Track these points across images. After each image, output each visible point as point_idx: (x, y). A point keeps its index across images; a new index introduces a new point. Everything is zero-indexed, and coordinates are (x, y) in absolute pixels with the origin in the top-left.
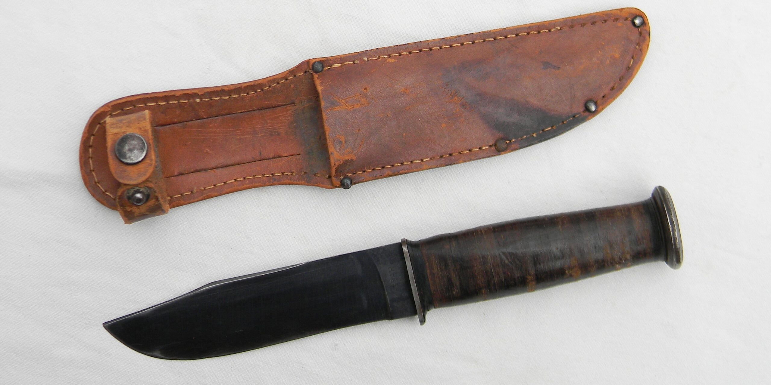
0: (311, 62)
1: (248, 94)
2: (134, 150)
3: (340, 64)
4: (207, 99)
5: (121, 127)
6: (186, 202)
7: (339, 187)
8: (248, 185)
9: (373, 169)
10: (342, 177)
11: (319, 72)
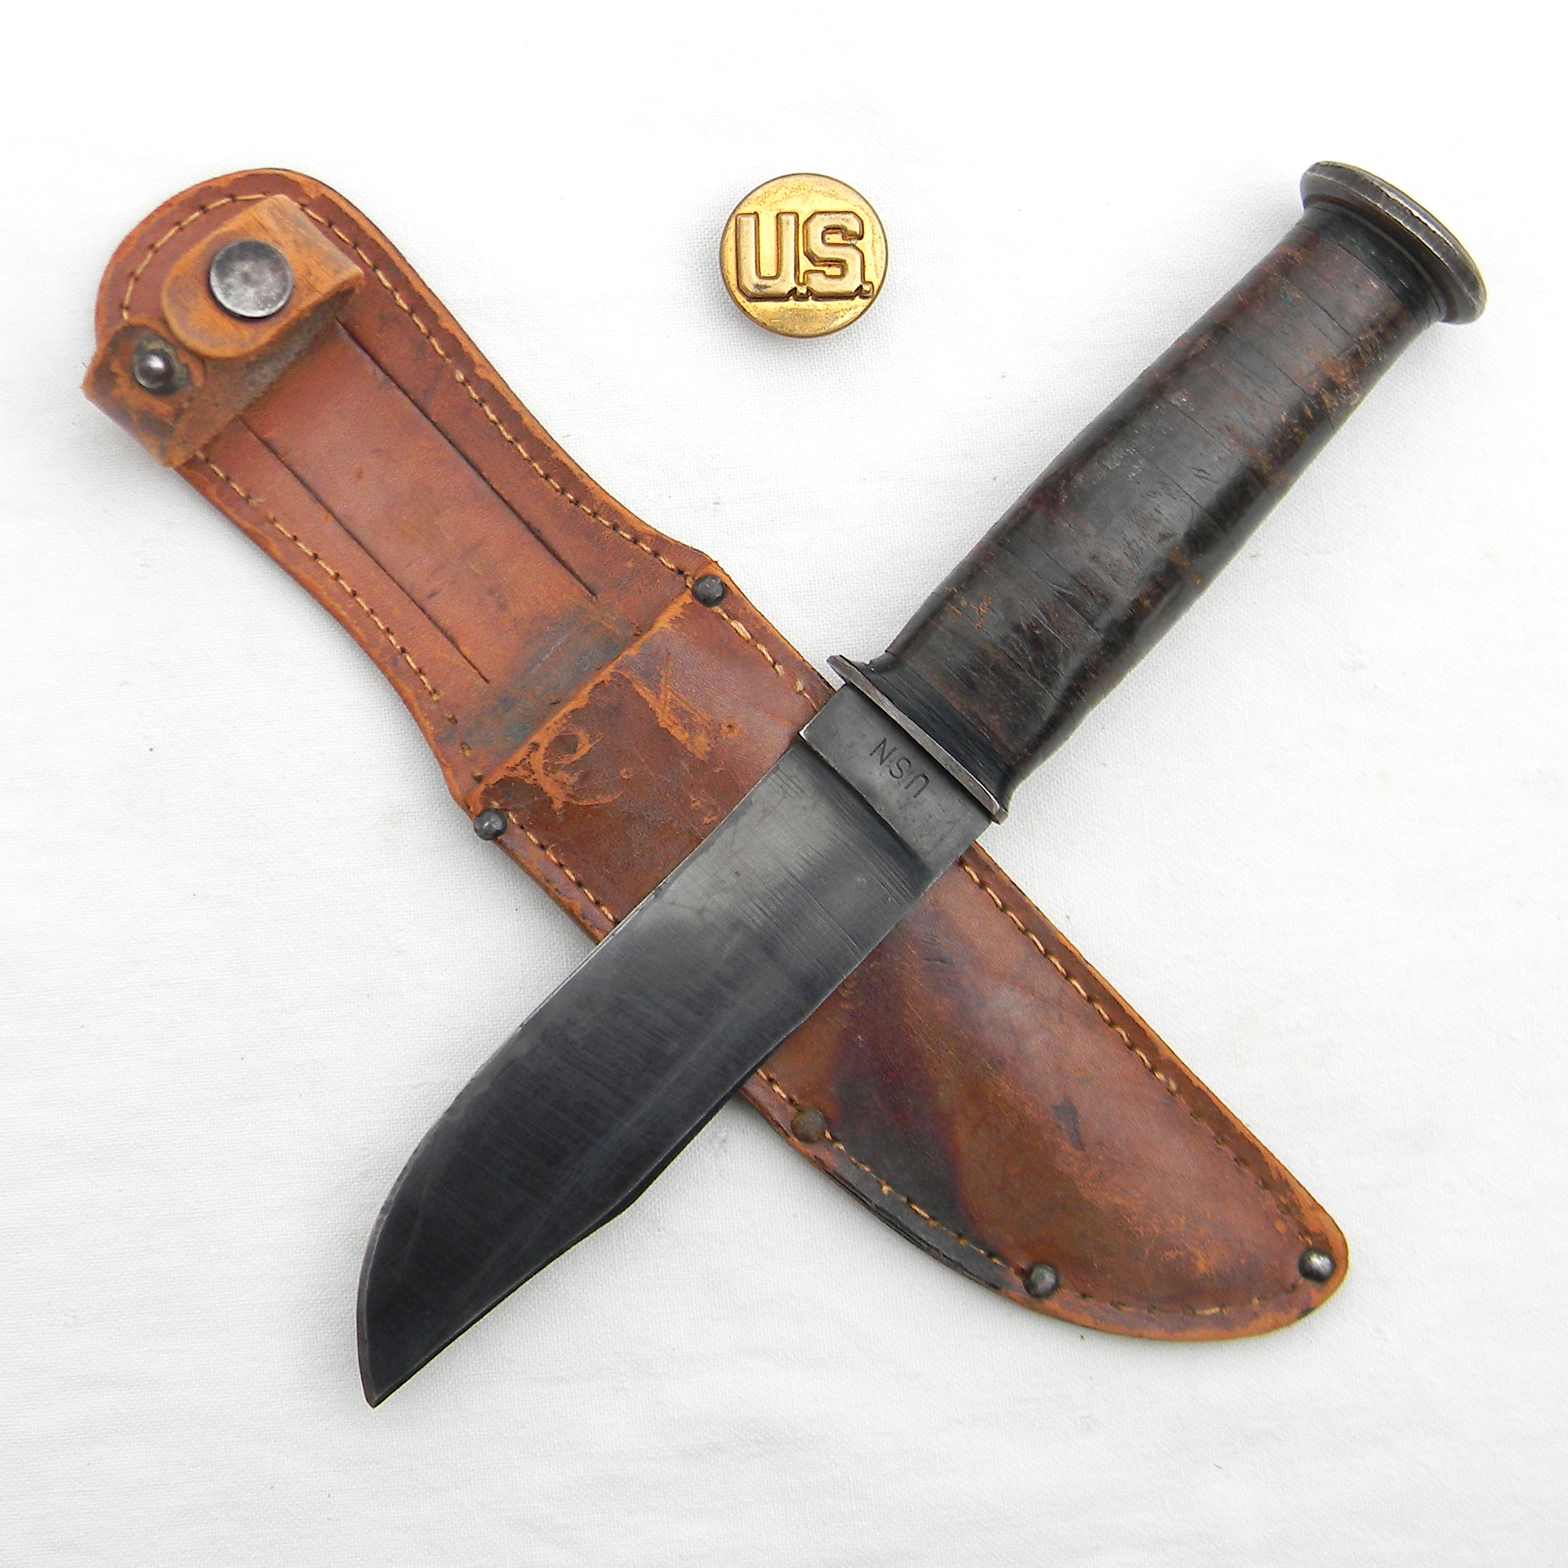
0: (712, 569)
1: (547, 477)
2: (252, 286)
3: (749, 636)
4: (476, 393)
5: (285, 230)
6: (217, 500)
7: (470, 814)
8: (344, 613)
9: (561, 866)
10: (496, 805)
11: (699, 600)
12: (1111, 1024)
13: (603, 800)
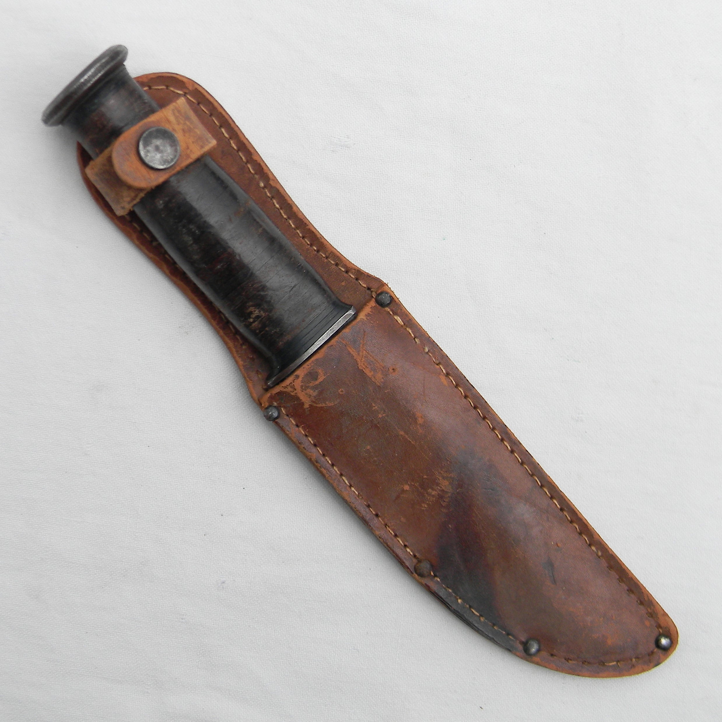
0: (384, 289)
1: (303, 237)
3: (403, 324)
4: (270, 194)
7: (261, 407)
9: (307, 436)
10: (275, 404)
11: (379, 305)
12: (571, 522)
13: (329, 404)
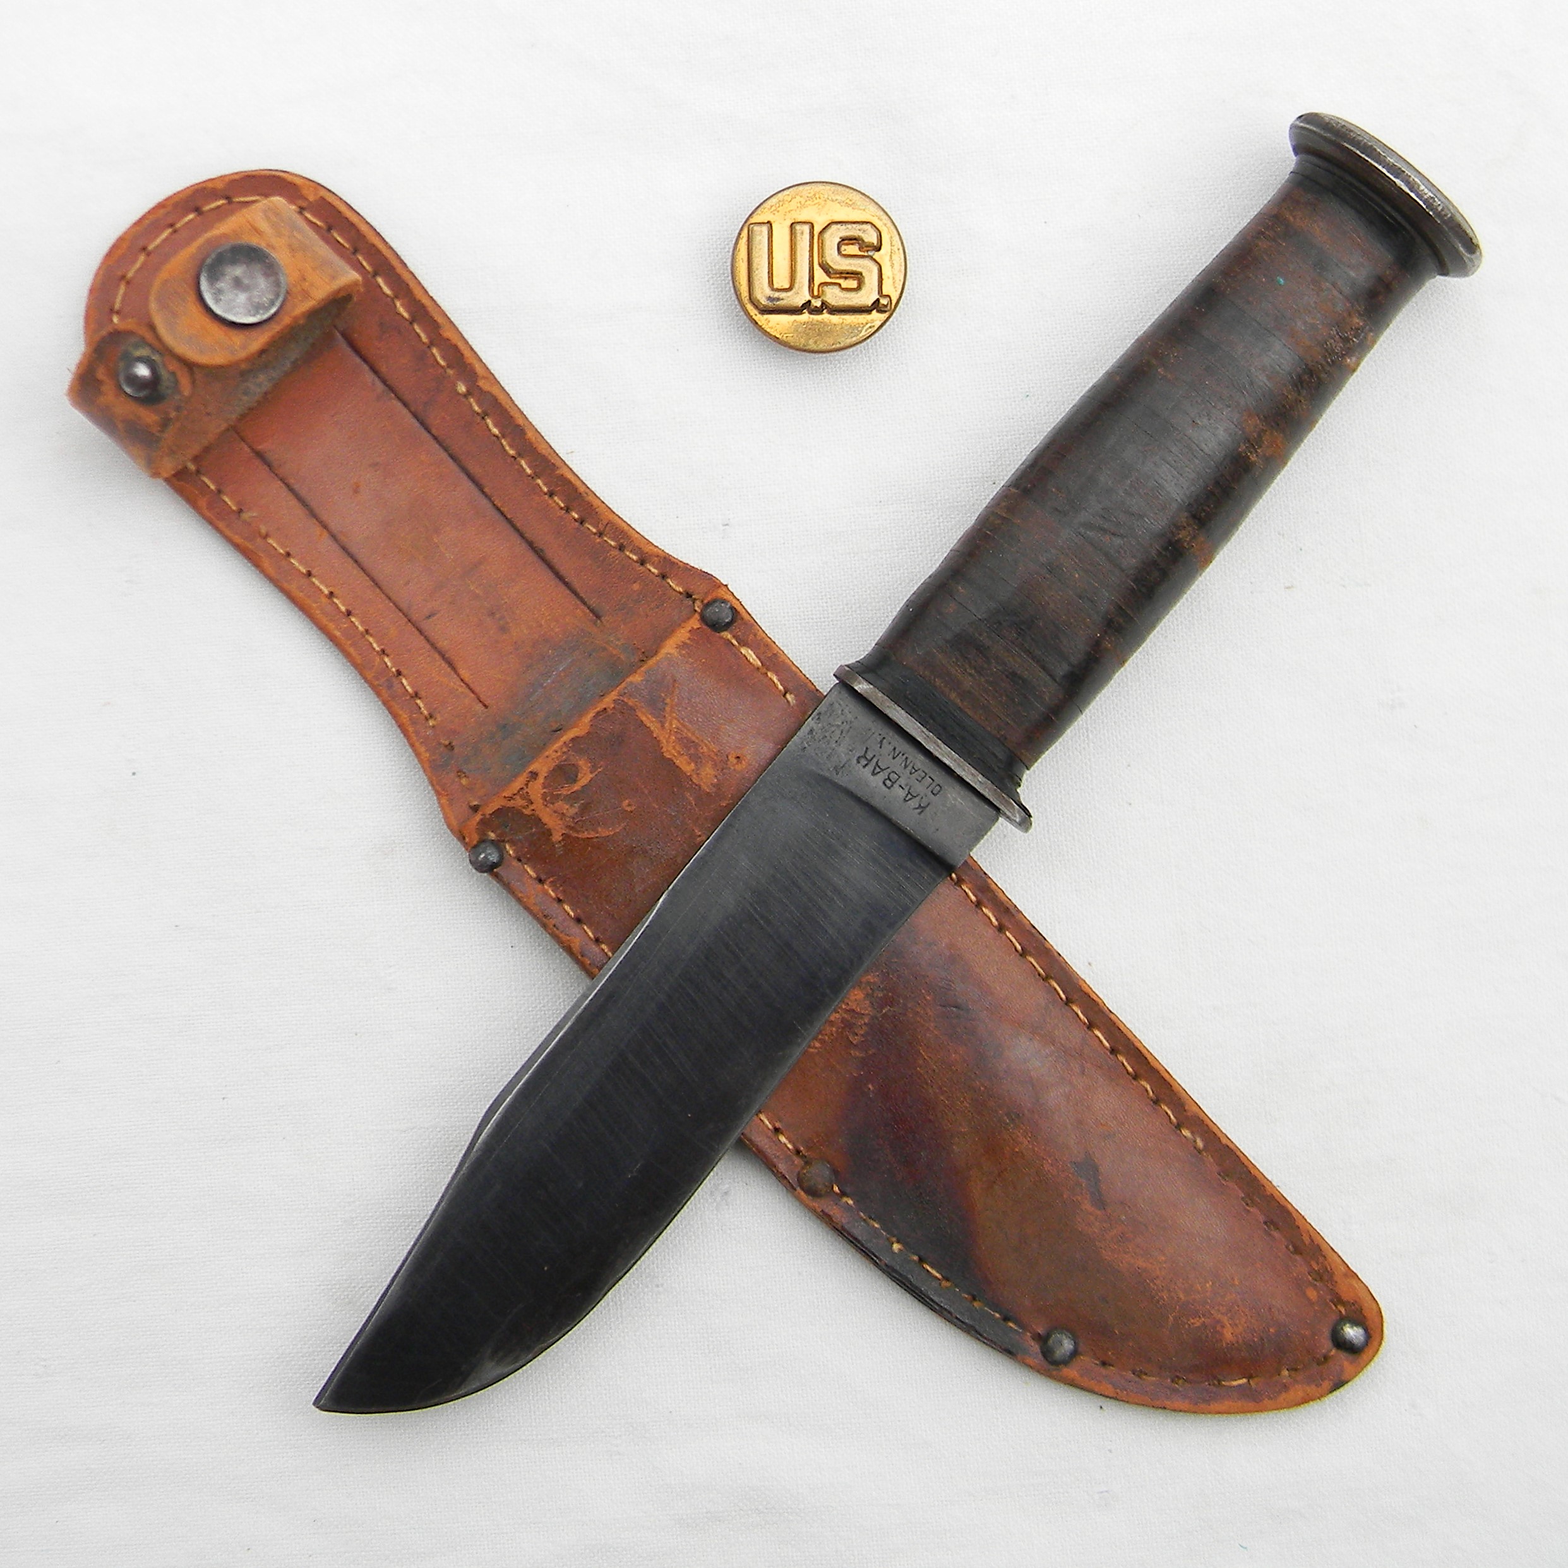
0: (721, 593)
1: (551, 494)
2: (244, 291)
3: (760, 664)
4: (479, 406)
5: (279, 233)
6: (208, 514)
7: (466, 845)
9: (559, 901)
10: (492, 836)
11: (707, 624)
12: (1136, 1077)
13: (603, 832)
